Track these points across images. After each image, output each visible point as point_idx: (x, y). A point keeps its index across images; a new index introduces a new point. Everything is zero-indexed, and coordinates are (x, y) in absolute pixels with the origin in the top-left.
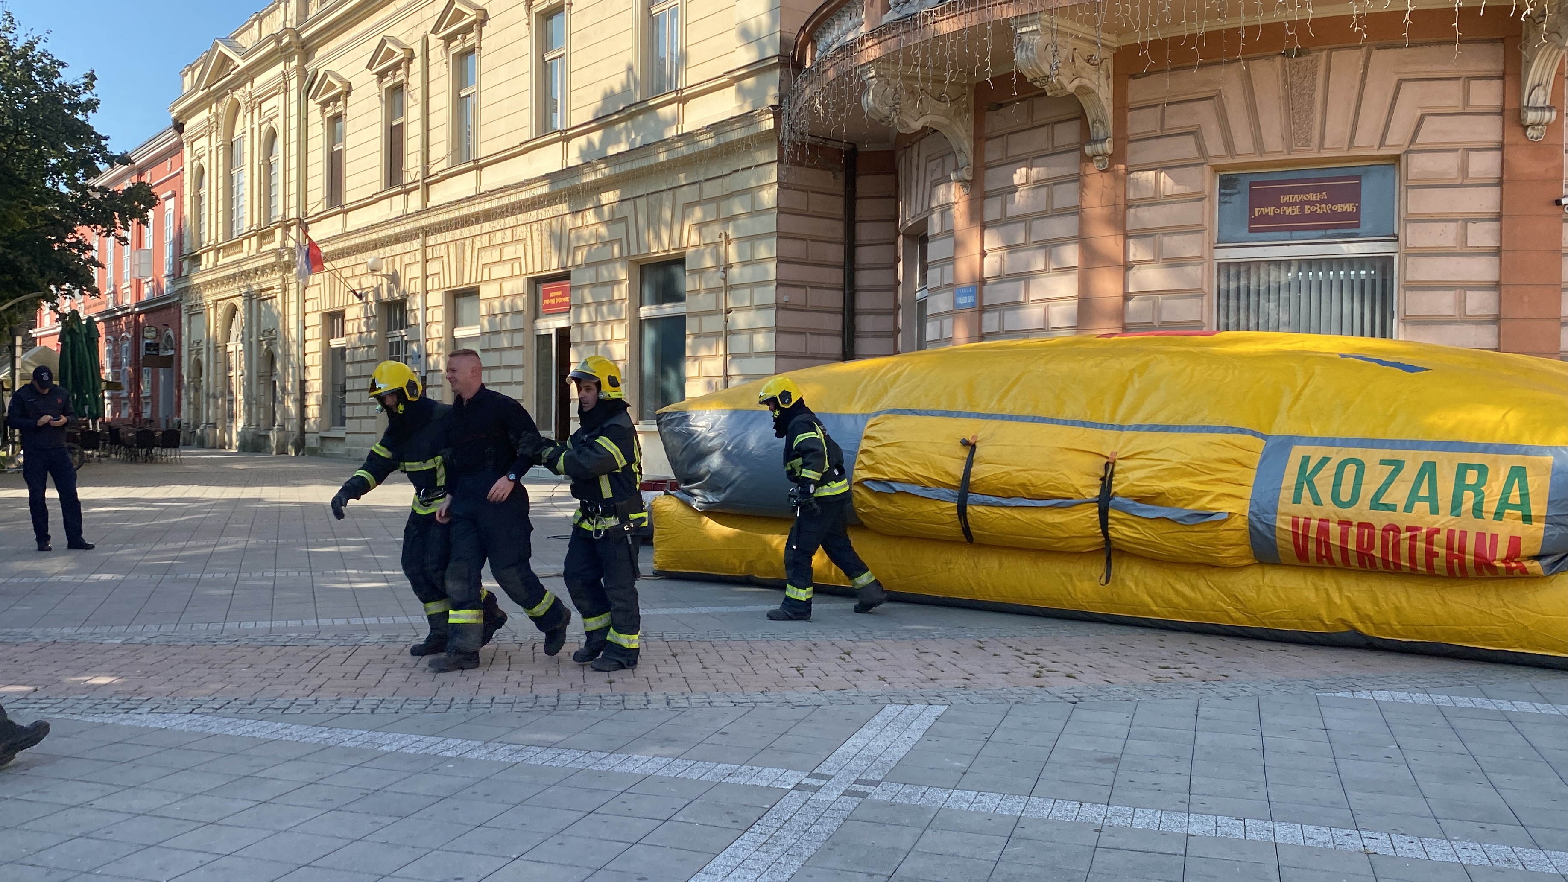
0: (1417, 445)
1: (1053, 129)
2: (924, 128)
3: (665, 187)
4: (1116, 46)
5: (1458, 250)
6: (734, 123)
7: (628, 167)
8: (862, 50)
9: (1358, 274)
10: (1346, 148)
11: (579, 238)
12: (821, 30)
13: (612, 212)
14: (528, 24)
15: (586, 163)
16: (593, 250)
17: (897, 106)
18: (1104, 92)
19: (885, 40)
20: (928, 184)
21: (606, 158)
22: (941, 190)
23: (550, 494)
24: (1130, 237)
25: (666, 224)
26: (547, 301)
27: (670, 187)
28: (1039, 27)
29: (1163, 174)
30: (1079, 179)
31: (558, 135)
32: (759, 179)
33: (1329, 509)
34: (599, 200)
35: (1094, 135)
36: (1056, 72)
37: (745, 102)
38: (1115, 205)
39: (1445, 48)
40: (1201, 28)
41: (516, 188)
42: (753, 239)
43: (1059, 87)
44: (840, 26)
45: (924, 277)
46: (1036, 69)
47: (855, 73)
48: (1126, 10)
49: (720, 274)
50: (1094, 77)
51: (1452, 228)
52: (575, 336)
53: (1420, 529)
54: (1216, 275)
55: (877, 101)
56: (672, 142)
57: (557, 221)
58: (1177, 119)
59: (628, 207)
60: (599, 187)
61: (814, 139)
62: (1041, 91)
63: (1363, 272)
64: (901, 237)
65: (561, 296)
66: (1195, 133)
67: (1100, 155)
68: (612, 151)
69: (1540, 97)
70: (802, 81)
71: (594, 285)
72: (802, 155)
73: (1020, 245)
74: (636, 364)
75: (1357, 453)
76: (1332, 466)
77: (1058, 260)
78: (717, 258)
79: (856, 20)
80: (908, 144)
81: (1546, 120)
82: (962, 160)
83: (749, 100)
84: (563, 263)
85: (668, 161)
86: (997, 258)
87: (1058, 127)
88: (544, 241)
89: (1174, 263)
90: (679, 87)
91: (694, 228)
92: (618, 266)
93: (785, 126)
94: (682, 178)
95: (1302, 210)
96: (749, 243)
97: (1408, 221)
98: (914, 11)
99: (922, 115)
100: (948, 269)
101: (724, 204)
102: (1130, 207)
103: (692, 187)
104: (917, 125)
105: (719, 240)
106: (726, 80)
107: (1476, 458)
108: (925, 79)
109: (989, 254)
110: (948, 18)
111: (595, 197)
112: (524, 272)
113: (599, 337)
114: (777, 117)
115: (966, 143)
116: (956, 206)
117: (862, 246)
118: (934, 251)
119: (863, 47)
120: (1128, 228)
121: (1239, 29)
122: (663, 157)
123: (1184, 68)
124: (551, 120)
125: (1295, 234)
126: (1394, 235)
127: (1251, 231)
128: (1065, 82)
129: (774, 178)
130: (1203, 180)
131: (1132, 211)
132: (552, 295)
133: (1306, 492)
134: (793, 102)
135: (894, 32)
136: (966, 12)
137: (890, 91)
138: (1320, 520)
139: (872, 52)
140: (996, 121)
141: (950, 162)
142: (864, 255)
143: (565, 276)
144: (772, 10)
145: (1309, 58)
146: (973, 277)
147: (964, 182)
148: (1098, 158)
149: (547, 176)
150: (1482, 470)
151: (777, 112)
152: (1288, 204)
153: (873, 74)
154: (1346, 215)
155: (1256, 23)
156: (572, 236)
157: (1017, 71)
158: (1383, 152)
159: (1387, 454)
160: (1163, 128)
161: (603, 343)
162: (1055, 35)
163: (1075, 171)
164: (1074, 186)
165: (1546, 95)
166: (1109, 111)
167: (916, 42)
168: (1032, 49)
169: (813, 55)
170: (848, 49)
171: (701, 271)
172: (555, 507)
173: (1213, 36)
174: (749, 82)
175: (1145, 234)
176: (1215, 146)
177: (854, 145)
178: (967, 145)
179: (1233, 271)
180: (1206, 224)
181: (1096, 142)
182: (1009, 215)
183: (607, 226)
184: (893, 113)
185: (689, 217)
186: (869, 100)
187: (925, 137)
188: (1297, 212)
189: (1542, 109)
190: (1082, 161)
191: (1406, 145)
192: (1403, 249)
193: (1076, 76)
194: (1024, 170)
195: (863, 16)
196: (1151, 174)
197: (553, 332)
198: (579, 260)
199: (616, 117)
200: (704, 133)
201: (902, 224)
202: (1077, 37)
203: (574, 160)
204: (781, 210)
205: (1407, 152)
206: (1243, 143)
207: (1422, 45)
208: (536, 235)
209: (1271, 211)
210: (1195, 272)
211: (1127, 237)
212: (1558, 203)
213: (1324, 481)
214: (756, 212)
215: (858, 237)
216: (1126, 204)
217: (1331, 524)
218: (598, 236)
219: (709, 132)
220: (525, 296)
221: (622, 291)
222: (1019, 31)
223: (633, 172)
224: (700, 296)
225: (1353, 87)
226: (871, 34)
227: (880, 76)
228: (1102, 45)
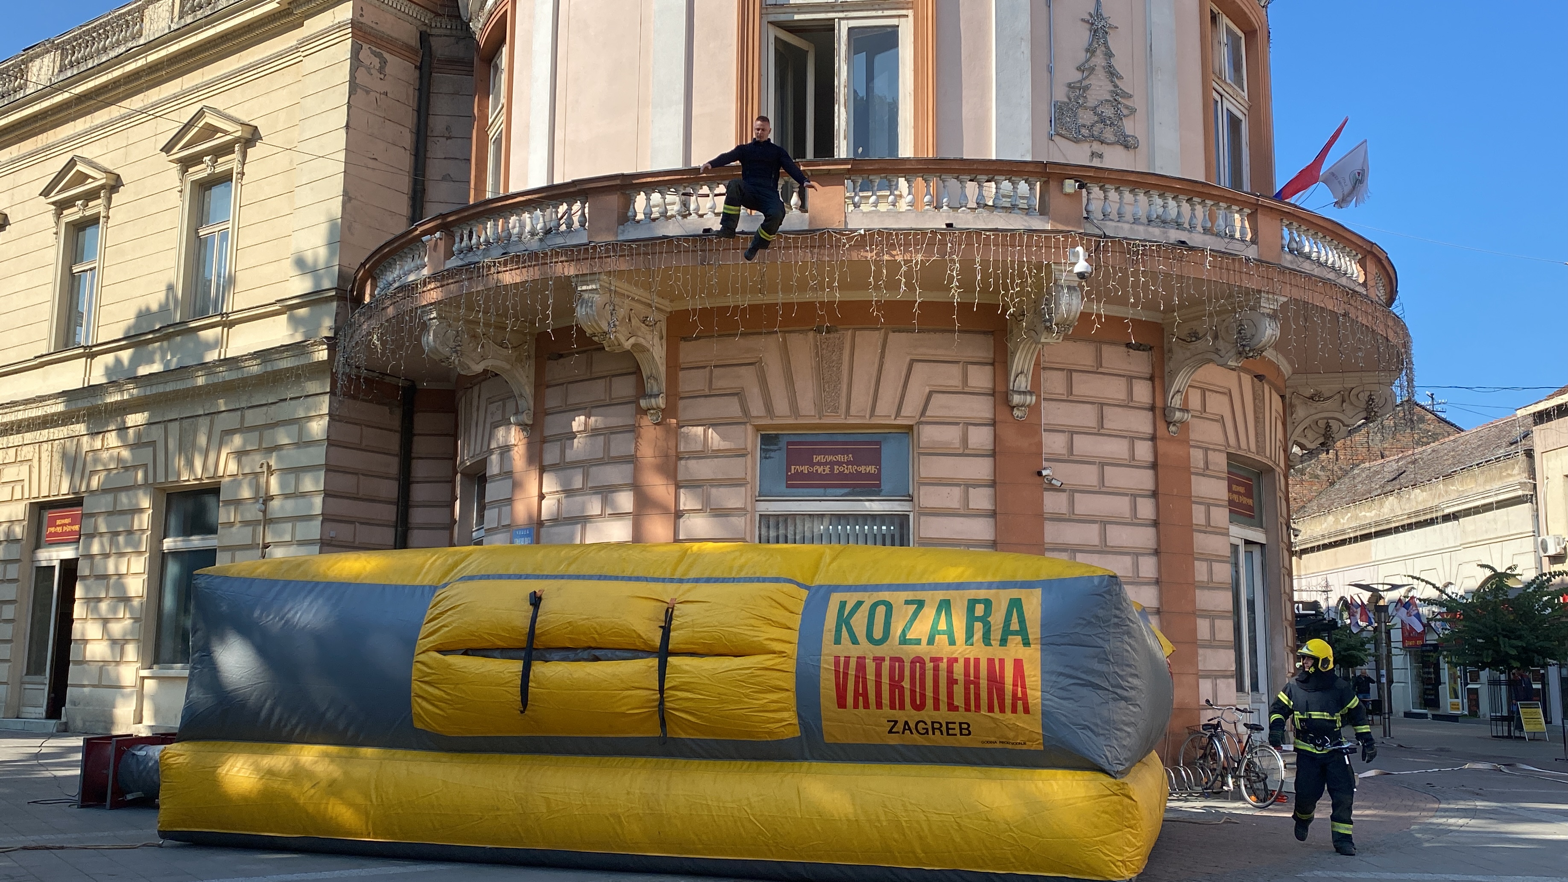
0: (935, 587)
1: (611, 381)
2: (485, 371)
3: (201, 412)
4: (669, 310)
5: (961, 511)
6: (283, 351)
7: (160, 389)
8: (424, 292)
9: (880, 529)
10: (868, 417)
11: (96, 461)
12: (382, 268)
13: (139, 435)
14: (56, 233)
15: (111, 383)
16: (112, 475)
17: (458, 348)
18: (658, 351)
19: (448, 284)
20: (488, 426)
21: (136, 378)
22: (501, 432)
24: (681, 487)
25: (200, 452)
26: (52, 529)
27: (207, 412)
28: (598, 287)
29: (710, 430)
30: (634, 430)
31: (82, 351)
32: (308, 409)
33: (864, 648)
34: (125, 422)
35: (648, 390)
36: (614, 330)
37: (296, 331)
38: (667, 456)
39: (947, 336)
40: (745, 301)
42: (298, 471)
43: (616, 343)
44: (402, 267)
45: (481, 517)
46: (595, 325)
47: (416, 313)
48: (678, 279)
49: (259, 506)
50: (649, 337)
51: (956, 492)
52: (83, 569)
53: (942, 659)
54: (757, 525)
55: (438, 342)
56: (213, 367)
57: (72, 441)
58: (723, 381)
59: (156, 433)
60: (124, 408)
61: (370, 373)
62: (599, 346)
63: (884, 528)
64: (459, 476)
65: (69, 524)
66: (739, 394)
67: (654, 409)
68: (143, 371)
69: (1023, 383)
70: (360, 316)
71: (110, 513)
72: (358, 387)
73: (576, 489)
74: (154, 600)
75: (885, 596)
76: (865, 609)
77: (613, 505)
78: (257, 488)
79: (419, 262)
80: (468, 385)
81: (1028, 403)
82: (523, 404)
83: (302, 330)
84: (75, 488)
85: (207, 385)
86: (555, 501)
87: (614, 379)
88: (54, 463)
89: (720, 513)
90: (224, 311)
91: (232, 456)
92: (140, 493)
93: (340, 358)
94: (222, 404)
95: (832, 469)
96: (293, 475)
97: (921, 484)
98: (477, 260)
99: (483, 358)
100: (506, 510)
101: (267, 433)
102: (681, 459)
103: (232, 414)
104: (478, 368)
105: (259, 470)
106: (277, 307)
107: (982, 594)
108: (487, 325)
109: (547, 497)
110: (511, 270)
111: (119, 419)
112: (27, 496)
113: (111, 570)
114: (332, 349)
115: (527, 388)
116: (516, 449)
117: (418, 482)
118: (492, 491)
119: (425, 289)
120: (679, 479)
121: (777, 304)
122: (201, 381)
123: (730, 335)
124: (75, 334)
125: (829, 491)
126: (909, 496)
127: (788, 486)
128: (622, 339)
129: (325, 410)
130: (746, 437)
131: (683, 462)
132: (59, 522)
133: (845, 633)
134: (350, 336)
135: (457, 278)
136: (529, 266)
137: (451, 333)
138: (858, 657)
139: (433, 295)
140: (556, 370)
141: (510, 406)
142: (419, 492)
143: (76, 501)
144: (330, 244)
145: (836, 335)
146: (530, 518)
147: (523, 426)
148: (652, 411)
149: (64, 393)
150: (987, 603)
151: (332, 343)
152: (819, 464)
153: (434, 315)
154: (869, 476)
155: (791, 301)
156: (88, 459)
157: (577, 325)
158: (899, 422)
159: (910, 595)
160: (710, 389)
161: (117, 577)
162: (613, 296)
163: (631, 422)
164: (630, 436)
165: (1027, 381)
166: (662, 368)
167: (479, 289)
168: (591, 306)
169: (372, 291)
170: (408, 290)
171: (237, 502)
173: (754, 308)
174: (303, 311)
175: (694, 485)
176: (757, 408)
177: (413, 382)
178: (528, 391)
179: (772, 522)
180: (748, 478)
181: (650, 396)
182: (568, 459)
183: (131, 450)
184: (454, 355)
185: (227, 443)
186: (429, 339)
187: (486, 379)
188: (827, 471)
189: (1025, 393)
190: (637, 413)
191: (917, 417)
192: (917, 509)
193: (632, 334)
194: (582, 418)
195: (426, 259)
196: (700, 429)
197: (56, 564)
198: (95, 483)
199: (151, 336)
200: (250, 359)
201: (461, 463)
202: (633, 299)
203: (98, 377)
204: (331, 442)
205: (920, 423)
206: (781, 407)
207: (928, 331)
208: (45, 456)
209: (805, 469)
210: (738, 522)
211: (678, 487)
212: (1039, 474)
213: (859, 622)
214: (304, 443)
215: (413, 474)
216: (677, 456)
217: (867, 660)
218: (119, 460)
219: (255, 359)
220: (25, 523)
221: (144, 521)
222: (579, 289)
223: (166, 394)
224: (234, 529)
225: (873, 364)
226: (433, 277)
227: (442, 318)
228: (656, 308)
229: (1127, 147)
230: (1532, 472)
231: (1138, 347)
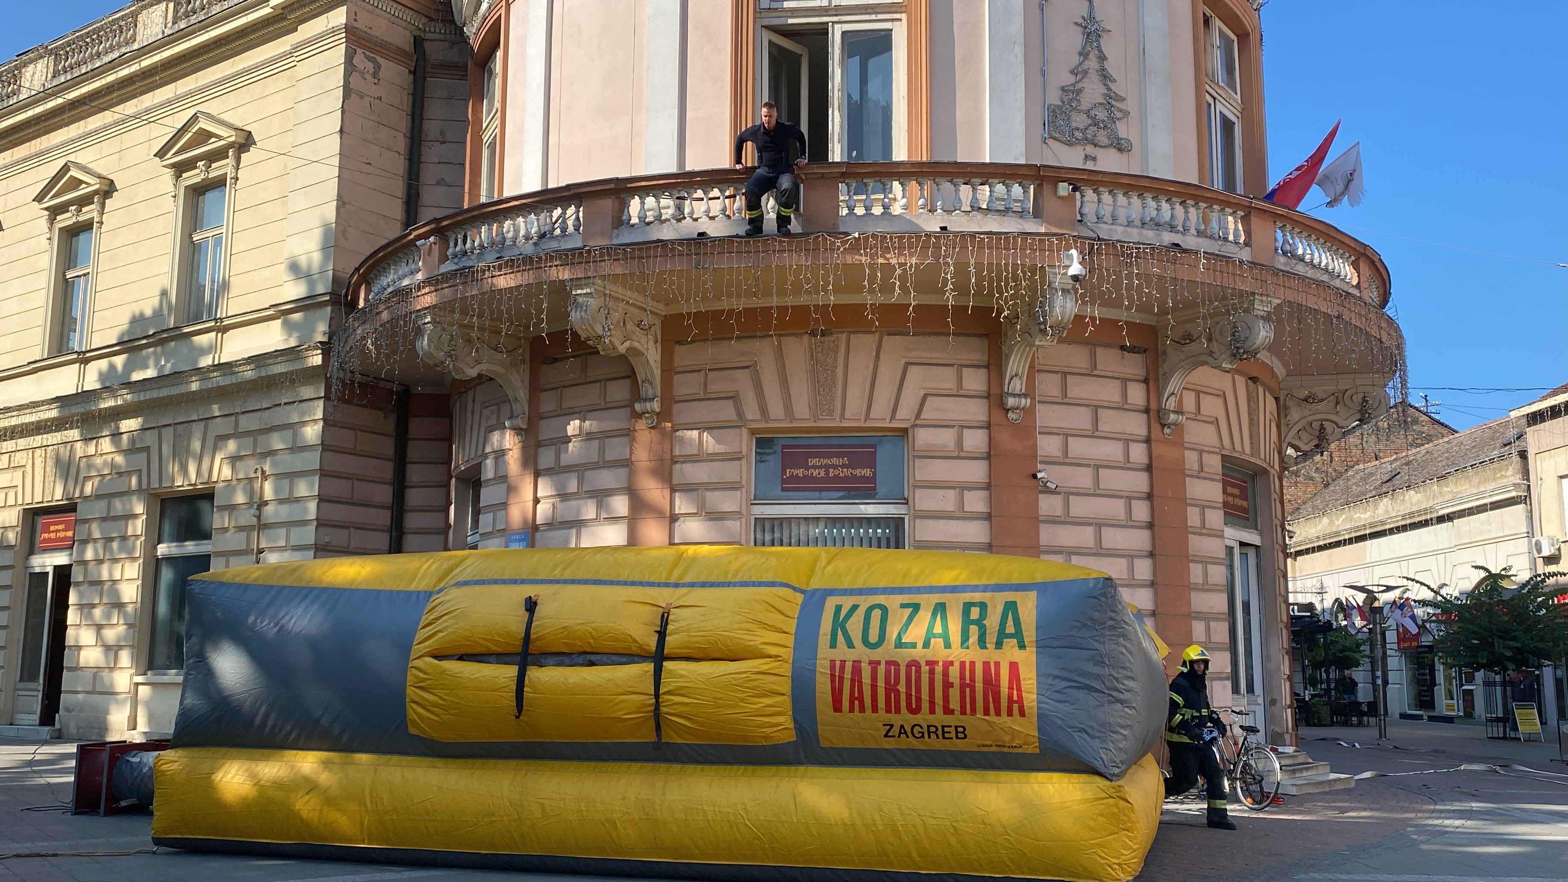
0: (931, 590)
1: (605, 385)
2: (480, 376)
3: (196, 418)
4: (664, 314)
5: (957, 514)
6: (277, 356)
7: (154, 394)
8: (418, 296)
9: (875, 532)
10: (863, 420)
11: (89, 467)
12: (376, 272)
13: (132, 441)
14: (50, 239)
15: (105, 388)
16: (105, 481)
17: (453, 352)
18: (653, 355)
19: (442, 289)
20: (482, 430)
21: (130, 383)
22: (495, 437)
23: (30, 757)
24: (676, 491)
25: (194, 458)
26: (46, 535)
27: (201, 417)
28: (593, 290)
29: (705, 434)
30: (629, 434)
31: (75, 356)
32: (303, 414)
33: (860, 652)
34: (118, 428)
35: (643, 394)
36: (608, 333)
37: (290, 336)
38: (662, 460)
39: (943, 338)
40: (740, 304)
41: (19, 410)
42: (292, 476)
43: (611, 347)
44: (396, 271)
45: (476, 522)
46: (590, 329)
47: (411, 317)
48: (672, 283)
49: (253, 511)
50: (644, 341)
51: (951, 494)
52: (77, 575)
53: (937, 662)
54: (753, 528)
55: (433, 347)
56: (207, 372)
57: (66, 447)
58: (719, 384)
59: (150, 438)
60: (118, 414)
61: (364, 378)
62: (594, 350)
63: (879, 531)
64: (453, 480)
65: (63, 530)
66: (734, 398)
67: (648, 413)
68: (137, 376)
69: (1017, 386)
70: (354, 321)
71: (104, 519)
72: (352, 392)
73: (571, 493)
74: (148, 606)
75: (881, 599)
76: (860, 613)
77: (608, 509)
78: (251, 493)
79: (413, 267)
80: (463, 390)
81: (1022, 405)
82: (517, 408)
83: (296, 335)
84: (68, 494)
85: (201, 391)
86: (550, 506)
87: (608, 383)
88: (48, 469)
89: (715, 516)
90: (218, 316)
91: (226, 461)
92: (134, 499)
93: (334, 363)
94: (216, 410)
95: (827, 473)
96: (288, 480)
97: (916, 487)
98: (471, 264)
99: (478, 362)
100: (500, 514)
101: (261, 438)
102: (677, 462)
103: (227, 419)
104: (473, 372)
105: (253, 475)
106: (271, 312)
107: (977, 597)
108: (481, 329)
109: (542, 501)
110: (505, 274)
111: (113, 424)
112: (20, 502)
113: (105, 576)
114: (326, 354)
115: (521, 391)
116: (511, 453)
117: (412, 487)
118: (487, 495)
119: (419, 293)
120: (674, 482)
121: (772, 308)
122: (195, 386)
123: (725, 339)
124: (68, 340)
125: (824, 494)
126: (905, 499)
127: (783, 489)
128: (617, 343)
129: (320, 415)
130: (741, 441)
131: (678, 466)
132: (52, 528)
133: (840, 637)
134: (344, 340)
135: (451, 282)
136: (523, 270)
137: (445, 337)
138: (854, 661)
139: (427, 299)
140: (551, 374)
141: (505, 409)
142: (414, 497)
143: (70, 508)
144: (324, 249)
145: (831, 338)
146: (525, 522)
147: (518, 430)
148: (647, 415)
149: (58, 399)
150: (983, 606)
151: (326, 348)
152: (815, 467)
153: (428, 319)
154: (864, 479)
155: (786, 304)
156: (82, 464)
157: (571, 329)
158: (894, 425)
159: (906, 599)
160: (705, 392)
161: (111, 583)
162: (607, 299)
163: (624, 425)
164: (625, 440)
165: (1021, 384)
166: (658, 372)
167: (473, 293)
168: (586, 310)
169: (367, 295)
170: (403, 294)
171: (231, 508)
172: (35, 772)
173: (749, 312)
174: (297, 316)
175: (689, 488)
176: (752, 412)
177: (408, 386)
178: (523, 395)
179: (768, 526)
180: (744, 482)
181: (645, 400)
182: (563, 463)
183: (125, 455)
184: (449, 359)
185: (221, 449)
186: (424, 343)
187: (481, 383)
188: (822, 474)
189: (1019, 396)
190: (632, 417)
191: (912, 420)
192: (912, 512)
193: (627, 338)
194: (577, 422)
195: (420, 264)
196: (695, 434)
197: (50, 570)
198: (88, 489)
199: (144, 342)
200: (244, 364)
201: (455, 468)
202: (628, 303)
203: (91, 382)
204: (326, 446)
205: (915, 426)
206: (776, 409)
207: (923, 334)
208: (39, 462)
209: (800, 472)
210: (734, 526)
211: (673, 490)
212: (1035, 476)
213: (855, 626)
214: (298, 448)
215: (408, 479)
216: (672, 460)
217: (863, 664)
218: (113, 465)
219: (249, 364)
220: (19, 529)
221: (138, 527)
222: (574, 293)
223: (160, 399)
224: (228, 535)
225: (868, 366)
226: (427, 282)
227: (436, 322)
228: (651, 312)
229: (1120, 150)
230: (1526, 473)
231: (1133, 350)
